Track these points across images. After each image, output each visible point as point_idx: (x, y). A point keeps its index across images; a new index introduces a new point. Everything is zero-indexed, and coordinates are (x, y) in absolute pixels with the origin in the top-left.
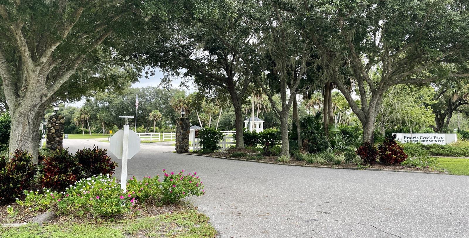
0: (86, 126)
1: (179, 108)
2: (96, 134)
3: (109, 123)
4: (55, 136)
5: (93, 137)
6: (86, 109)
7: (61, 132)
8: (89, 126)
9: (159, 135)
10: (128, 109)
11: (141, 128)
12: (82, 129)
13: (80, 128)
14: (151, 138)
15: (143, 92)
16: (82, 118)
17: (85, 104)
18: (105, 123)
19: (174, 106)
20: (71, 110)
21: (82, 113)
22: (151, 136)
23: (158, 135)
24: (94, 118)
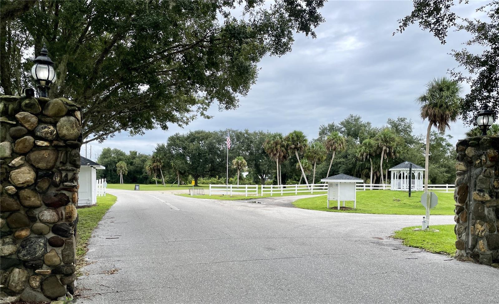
0: (159, 176)
1: (275, 152)
2: (171, 185)
3: (185, 172)
4: (34, 200)
5: (167, 188)
6: (159, 155)
7: (62, 181)
8: (162, 175)
9: (257, 188)
10: (205, 156)
11: (216, 179)
12: (155, 179)
13: (153, 178)
14: (246, 191)
15: (222, 135)
16: (155, 167)
17: (157, 150)
18: (180, 173)
19: (268, 149)
20: (143, 158)
21: (154, 160)
22: (247, 189)
23: (255, 188)
24: (167, 166)
